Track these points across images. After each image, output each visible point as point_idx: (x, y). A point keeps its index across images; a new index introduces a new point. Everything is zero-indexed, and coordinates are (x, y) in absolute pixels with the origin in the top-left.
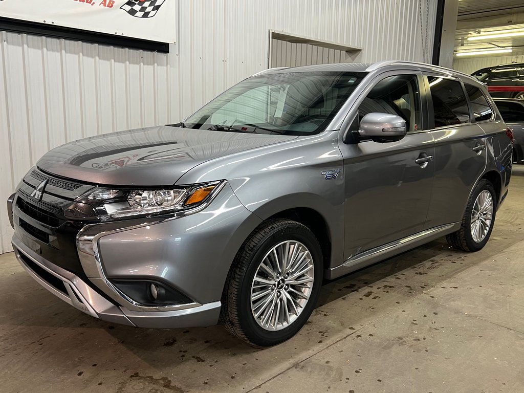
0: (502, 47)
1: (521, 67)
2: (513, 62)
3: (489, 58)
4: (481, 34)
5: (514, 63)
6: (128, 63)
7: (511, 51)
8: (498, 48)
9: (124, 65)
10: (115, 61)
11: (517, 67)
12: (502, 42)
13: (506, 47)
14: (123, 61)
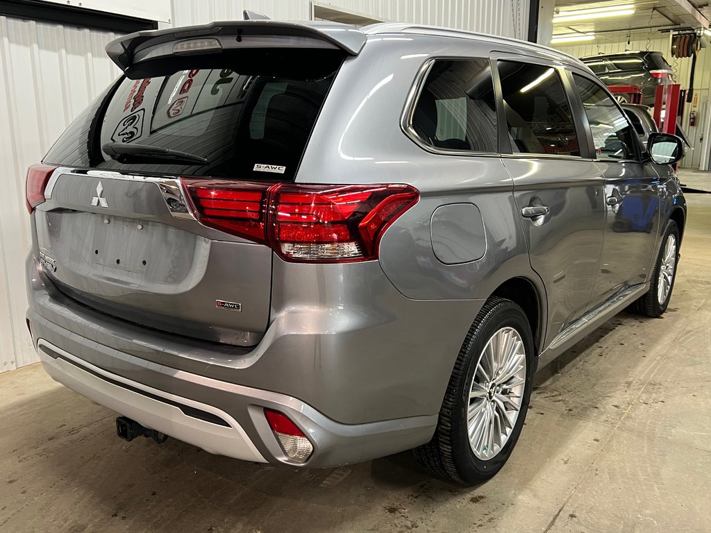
0: (583, 33)
1: (611, 60)
2: (599, 54)
3: (575, 47)
4: (561, 14)
5: (601, 55)
6: (89, 55)
7: (593, 38)
8: (577, 34)
9: (83, 59)
10: (67, 52)
11: (606, 60)
12: (584, 25)
13: (588, 32)
14: (82, 53)
